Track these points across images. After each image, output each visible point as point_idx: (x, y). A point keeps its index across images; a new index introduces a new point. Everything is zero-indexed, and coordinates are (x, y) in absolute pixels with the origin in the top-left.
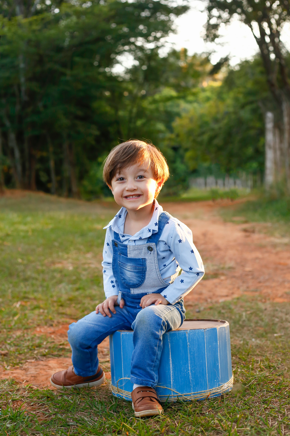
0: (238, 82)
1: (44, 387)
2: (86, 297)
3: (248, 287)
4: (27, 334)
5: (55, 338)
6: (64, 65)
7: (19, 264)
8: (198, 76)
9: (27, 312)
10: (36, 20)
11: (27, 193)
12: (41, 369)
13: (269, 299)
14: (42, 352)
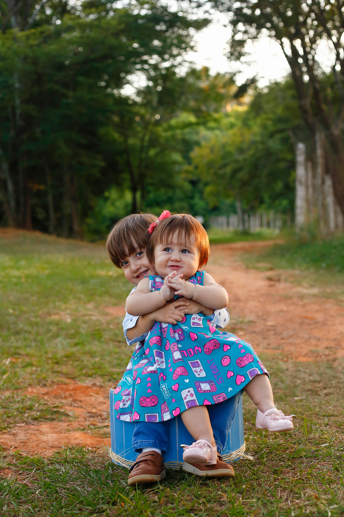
0: (266, 107)
1: (35, 454)
2: (85, 353)
3: (269, 344)
4: (17, 395)
5: (48, 399)
6: (66, 86)
7: (10, 315)
8: (220, 99)
9: (18, 370)
10: (34, 34)
11: (21, 232)
12: (31, 434)
13: (292, 358)
14: (33, 415)
